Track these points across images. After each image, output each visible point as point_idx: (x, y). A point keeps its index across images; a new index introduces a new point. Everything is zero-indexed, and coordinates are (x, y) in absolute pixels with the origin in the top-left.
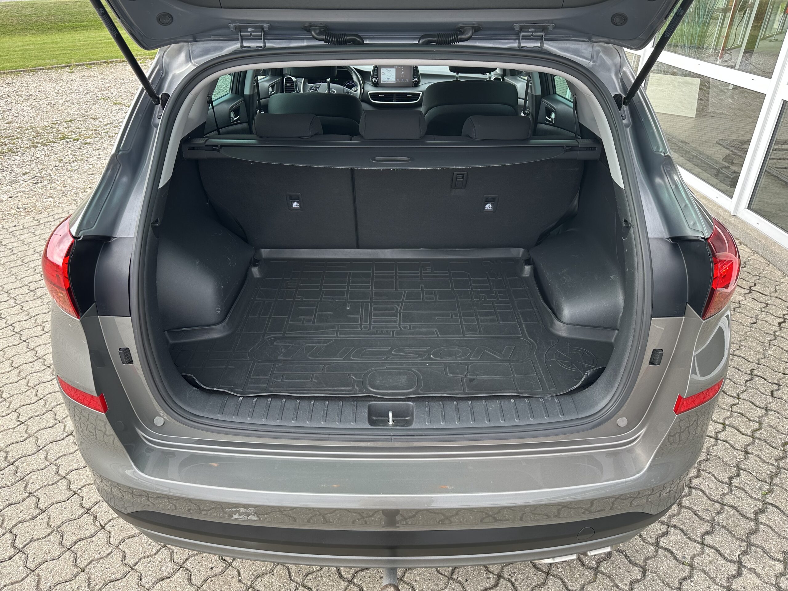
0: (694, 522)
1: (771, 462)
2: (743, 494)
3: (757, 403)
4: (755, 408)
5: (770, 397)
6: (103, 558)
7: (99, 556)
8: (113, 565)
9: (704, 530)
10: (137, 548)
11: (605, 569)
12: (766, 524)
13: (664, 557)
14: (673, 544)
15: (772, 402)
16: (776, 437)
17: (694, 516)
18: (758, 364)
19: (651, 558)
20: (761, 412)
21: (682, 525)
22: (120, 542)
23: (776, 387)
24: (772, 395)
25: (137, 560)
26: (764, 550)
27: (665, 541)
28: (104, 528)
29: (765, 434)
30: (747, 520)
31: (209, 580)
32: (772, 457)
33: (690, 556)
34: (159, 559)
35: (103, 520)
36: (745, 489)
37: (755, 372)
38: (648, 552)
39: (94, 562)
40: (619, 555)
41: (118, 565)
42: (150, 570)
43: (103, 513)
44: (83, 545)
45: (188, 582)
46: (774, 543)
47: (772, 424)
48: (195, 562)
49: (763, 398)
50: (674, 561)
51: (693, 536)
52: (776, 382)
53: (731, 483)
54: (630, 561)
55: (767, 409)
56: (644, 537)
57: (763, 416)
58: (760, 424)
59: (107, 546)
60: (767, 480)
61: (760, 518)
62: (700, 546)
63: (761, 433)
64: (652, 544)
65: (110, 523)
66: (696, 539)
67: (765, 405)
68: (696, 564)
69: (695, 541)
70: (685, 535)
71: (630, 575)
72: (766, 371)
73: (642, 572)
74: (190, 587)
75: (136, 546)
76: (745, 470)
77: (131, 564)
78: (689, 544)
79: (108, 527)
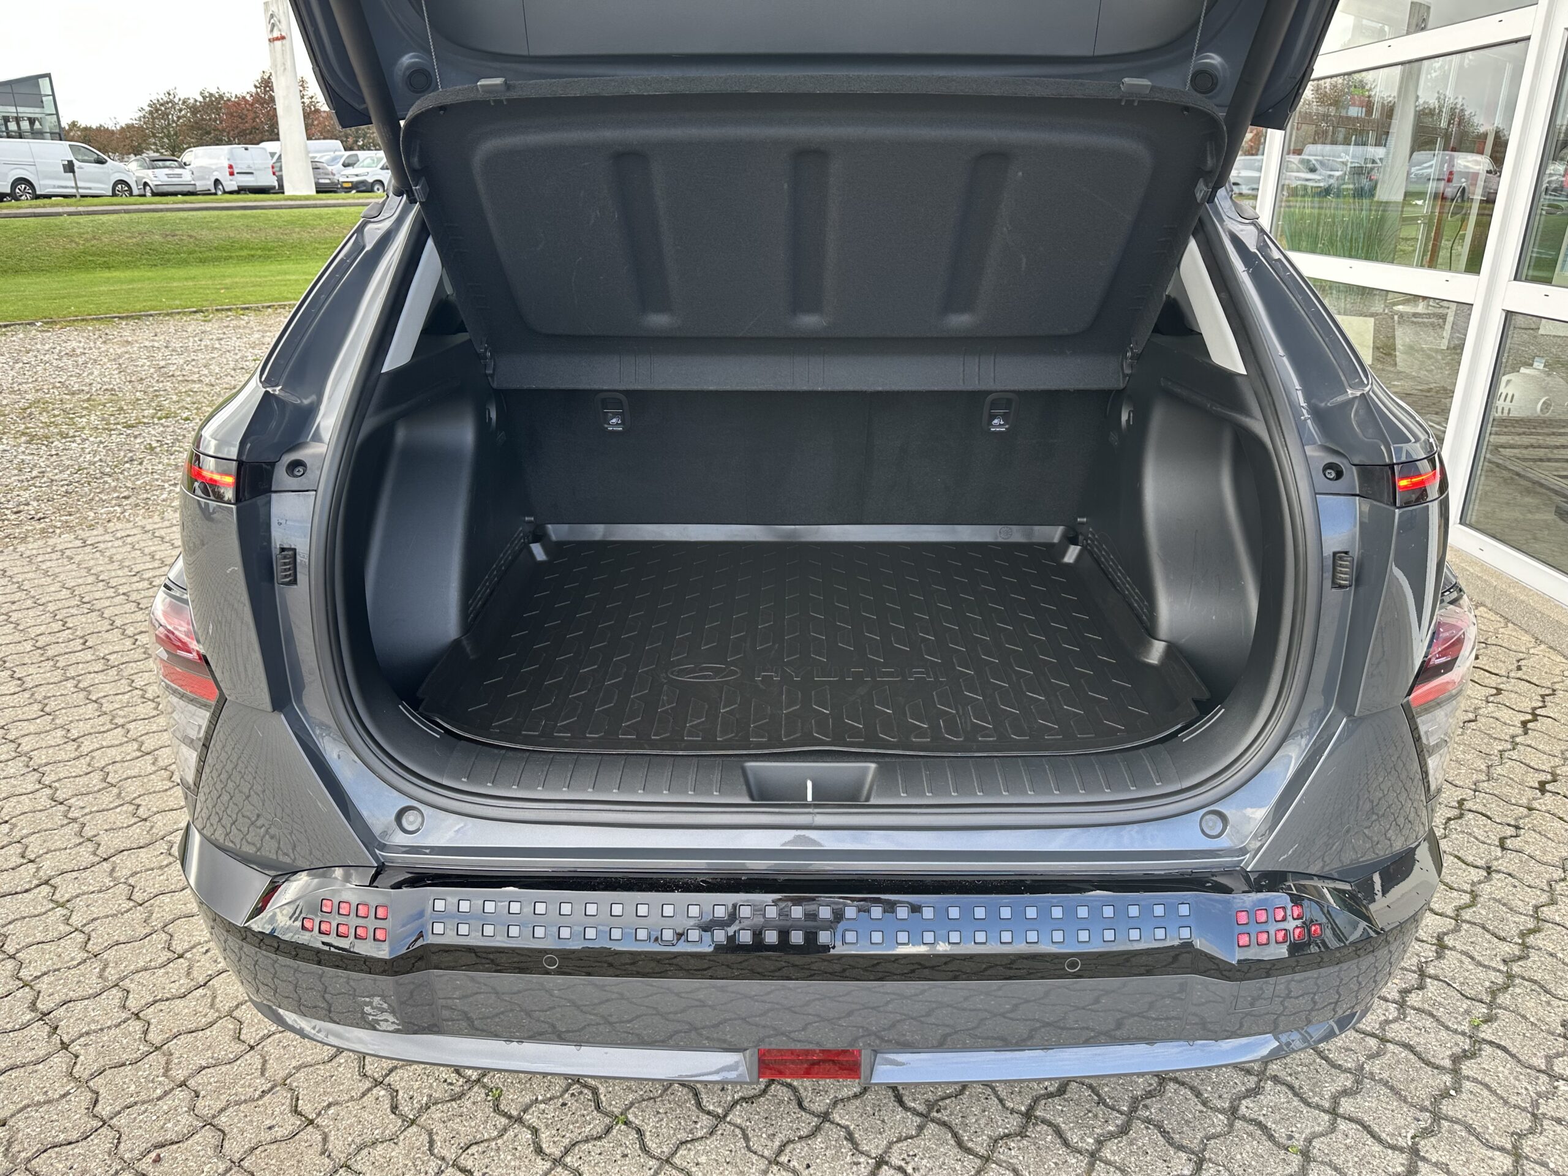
0: (1317, 1071)
1: (1494, 965)
2: (1429, 1022)
3: (1470, 859)
4: (1464, 866)
5: (1499, 849)
6: (49, 1102)
7: (42, 1098)
8: (66, 1116)
9: (1338, 1086)
10: (126, 1086)
11: (1114, 1154)
12: (1477, 1079)
13: (1245, 1136)
14: (1267, 1111)
15: (1502, 857)
16: (1507, 920)
17: (1318, 1060)
18: (1475, 791)
19: (1215, 1136)
20: (1477, 875)
21: (1290, 1075)
22: (92, 1075)
23: (1510, 831)
24: (1503, 847)
25: (118, 1109)
26: (1469, 1128)
27: (1251, 1105)
28: (67, 1049)
29: (1484, 913)
30: (1435, 1071)
31: (260, 1149)
32: (1496, 955)
33: (1304, 1136)
34: (165, 1107)
35: (68, 1033)
36: (1435, 1013)
37: (1468, 805)
38: (1213, 1125)
39: (29, 1109)
40: (1147, 1128)
41: (78, 1116)
42: (141, 1127)
43: (72, 1020)
44: (16, 1077)
45: (215, 1151)
46: (1492, 1115)
47: (1499, 897)
48: (237, 1115)
49: (1482, 850)
50: (1268, 1144)
51: (1314, 1097)
52: (1513, 823)
53: (1404, 1001)
54: (1170, 1142)
55: (1489, 870)
56: (1206, 1095)
57: (1480, 882)
58: (1474, 896)
59: (65, 1080)
60: (1484, 997)
61: (1463, 1067)
62: (1327, 1117)
63: (1474, 912)
64: (1222, 1111)
65: (82, 1039)
66: (1320, 1103)
67: (1486, 863)
68: (1315, 1151)
69: (1318, 1107)
70: (1296, 1094)
71: (1168, 1167)
72: (1492, 803)
73: (1195, 1162)
74: (216, 1160)
75: (124, 1083)
76: (1436, 978)
77: (105, 1114)
78: (1305, 1111)
79: (75, 1048)
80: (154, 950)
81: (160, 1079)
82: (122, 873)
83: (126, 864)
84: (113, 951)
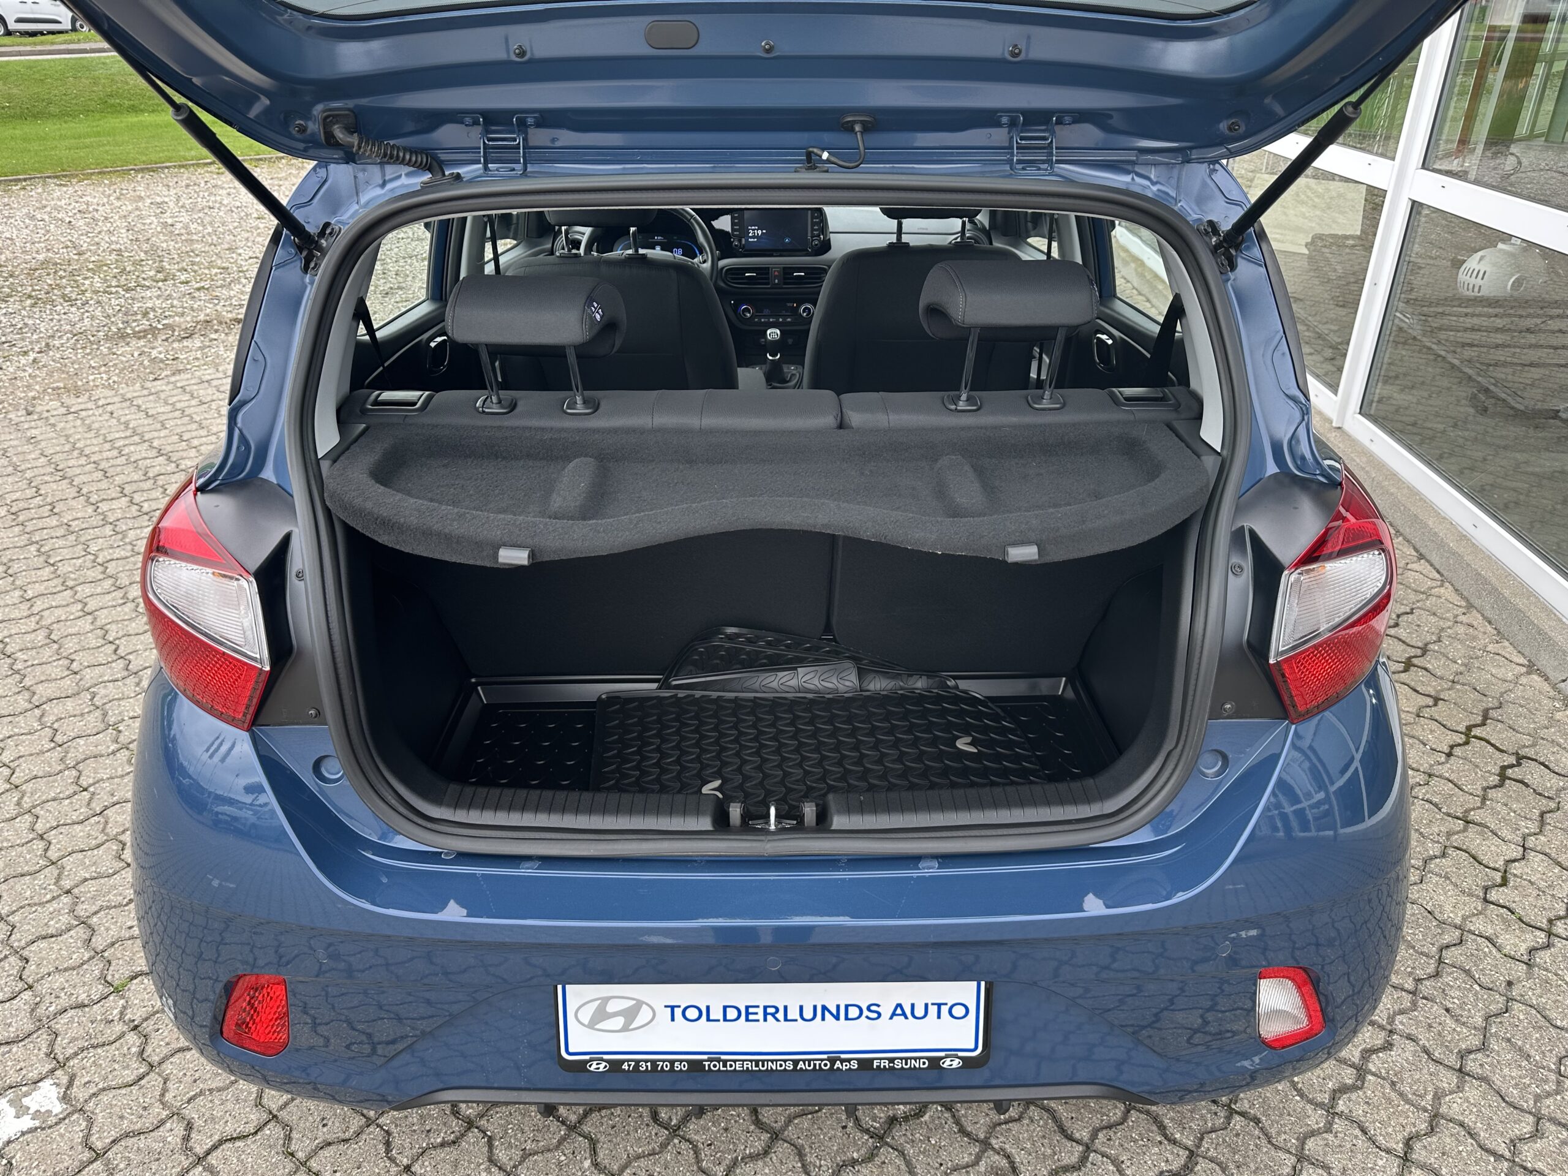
80: (63, 784)
81: (52, 887)
82: (49, 719)
83: (54, 711)
84: (31, 785)
